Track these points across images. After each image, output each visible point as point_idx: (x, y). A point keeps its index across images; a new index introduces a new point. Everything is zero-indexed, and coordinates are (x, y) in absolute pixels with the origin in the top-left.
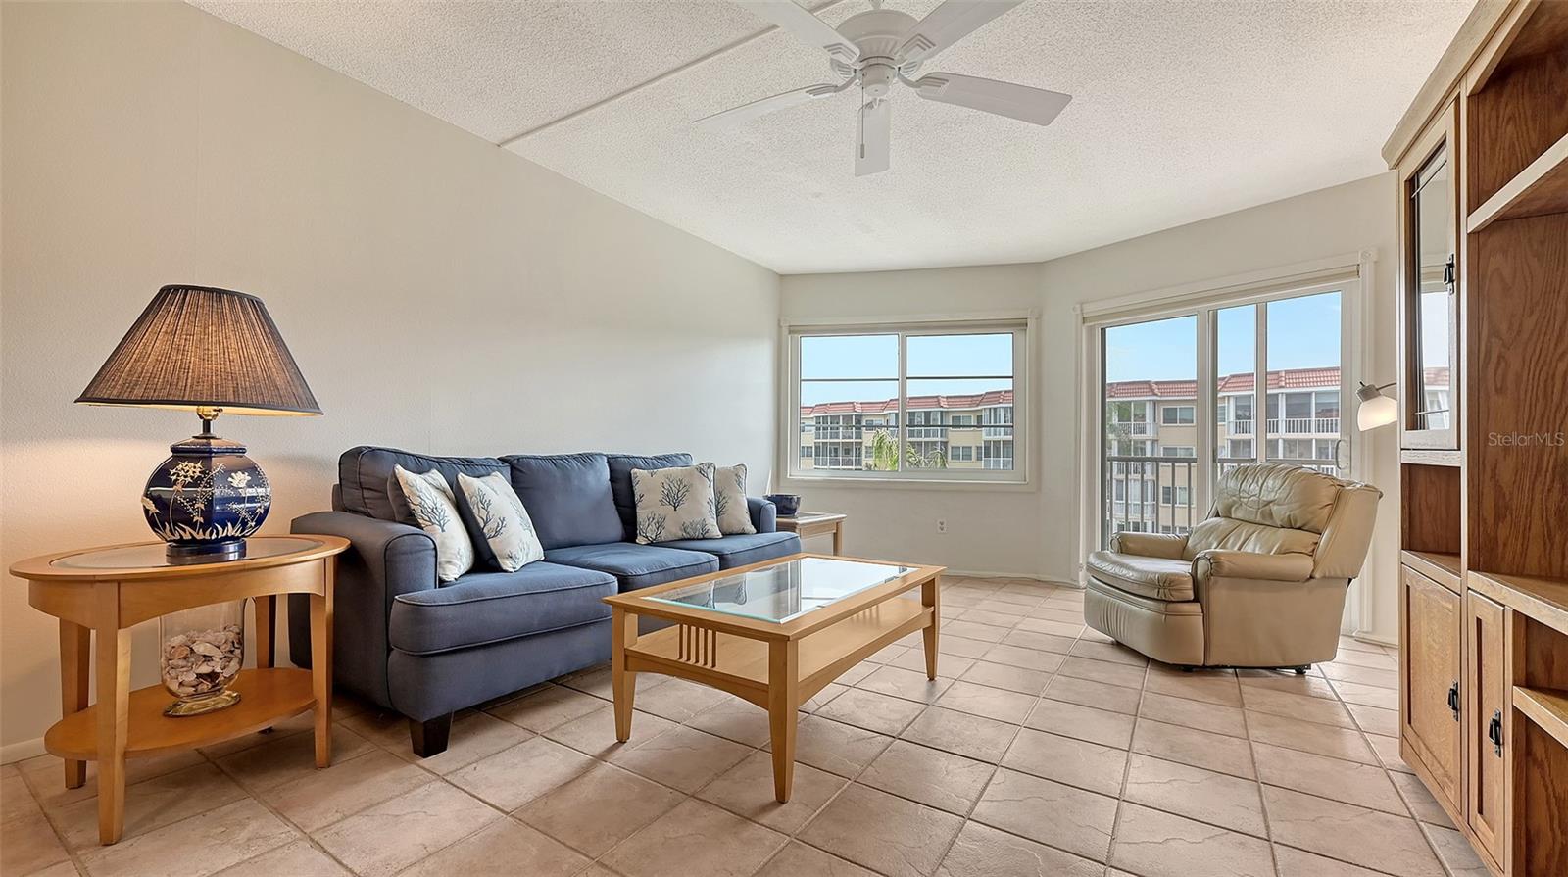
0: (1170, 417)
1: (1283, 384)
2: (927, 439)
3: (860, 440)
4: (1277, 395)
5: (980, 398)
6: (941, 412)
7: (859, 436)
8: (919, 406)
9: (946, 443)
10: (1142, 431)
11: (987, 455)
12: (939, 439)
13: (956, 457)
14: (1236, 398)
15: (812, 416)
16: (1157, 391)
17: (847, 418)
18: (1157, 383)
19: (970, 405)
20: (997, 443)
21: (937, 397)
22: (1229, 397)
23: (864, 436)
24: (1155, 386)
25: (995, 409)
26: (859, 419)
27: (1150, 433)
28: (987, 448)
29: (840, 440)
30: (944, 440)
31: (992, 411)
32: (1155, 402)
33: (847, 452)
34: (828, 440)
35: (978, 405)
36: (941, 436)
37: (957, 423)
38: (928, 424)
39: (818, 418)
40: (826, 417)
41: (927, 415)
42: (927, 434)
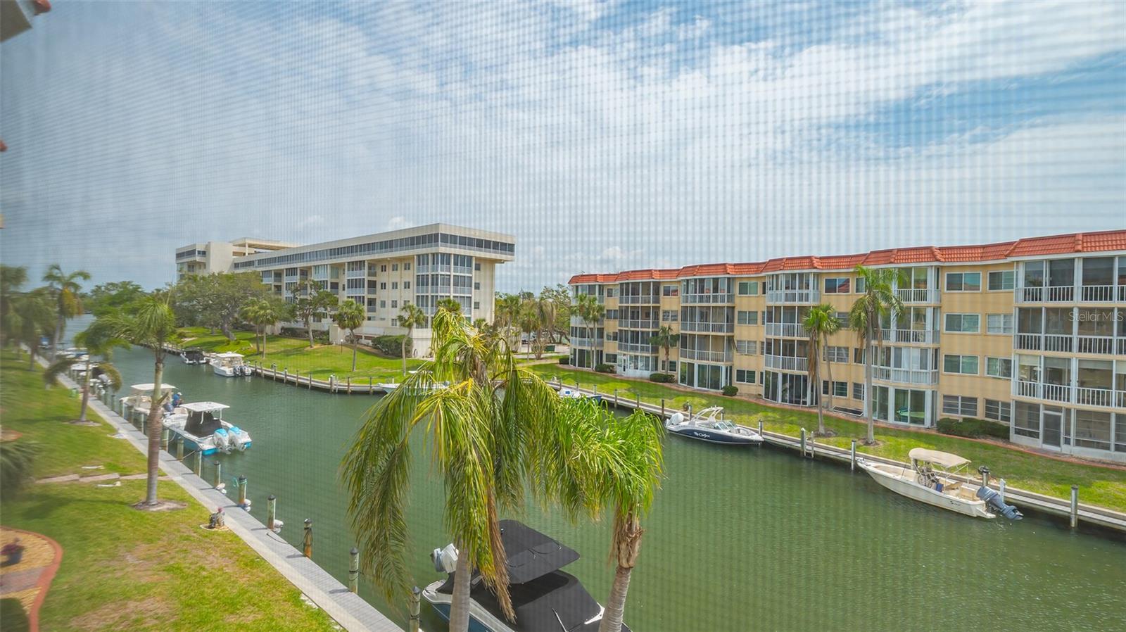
0: (954, 283)
1: (1080, 247)
2: (714, 305)
3: (658, 305)
4: (1073, 260)
5: (764, 266)
6: (729, 279)
7: (657, 300)
8: (709, 273)
9: (733, 308)
10: (923, 297)
11: (770, 320)
12: (726, 304)
13: (741, 321)
14: (1027, 263)
15: (617, 283)
16: (938, 257)
17: (646, 285)
18: (940, 249)
19: (757, 272)
20: (778, 308)
21: (724, 264)
22: (1018, 262)
23: (662, 300)
24: (937, 252)
25: (777, 276)
26: (657, 285)
27: (932, 300)
28: (770, 313)
29: (640, 305)
30: (730, 305)
31: (775, 279)
32: (938, 269)
33: (648, 315)
34: (630, 305)
35: (762, 272)
36: (728, 302)
37: (744, 289)
38: (716, 290)
39: (622, 284)
40: (628, 283)
41: (716, 281)
42: (715, 299)
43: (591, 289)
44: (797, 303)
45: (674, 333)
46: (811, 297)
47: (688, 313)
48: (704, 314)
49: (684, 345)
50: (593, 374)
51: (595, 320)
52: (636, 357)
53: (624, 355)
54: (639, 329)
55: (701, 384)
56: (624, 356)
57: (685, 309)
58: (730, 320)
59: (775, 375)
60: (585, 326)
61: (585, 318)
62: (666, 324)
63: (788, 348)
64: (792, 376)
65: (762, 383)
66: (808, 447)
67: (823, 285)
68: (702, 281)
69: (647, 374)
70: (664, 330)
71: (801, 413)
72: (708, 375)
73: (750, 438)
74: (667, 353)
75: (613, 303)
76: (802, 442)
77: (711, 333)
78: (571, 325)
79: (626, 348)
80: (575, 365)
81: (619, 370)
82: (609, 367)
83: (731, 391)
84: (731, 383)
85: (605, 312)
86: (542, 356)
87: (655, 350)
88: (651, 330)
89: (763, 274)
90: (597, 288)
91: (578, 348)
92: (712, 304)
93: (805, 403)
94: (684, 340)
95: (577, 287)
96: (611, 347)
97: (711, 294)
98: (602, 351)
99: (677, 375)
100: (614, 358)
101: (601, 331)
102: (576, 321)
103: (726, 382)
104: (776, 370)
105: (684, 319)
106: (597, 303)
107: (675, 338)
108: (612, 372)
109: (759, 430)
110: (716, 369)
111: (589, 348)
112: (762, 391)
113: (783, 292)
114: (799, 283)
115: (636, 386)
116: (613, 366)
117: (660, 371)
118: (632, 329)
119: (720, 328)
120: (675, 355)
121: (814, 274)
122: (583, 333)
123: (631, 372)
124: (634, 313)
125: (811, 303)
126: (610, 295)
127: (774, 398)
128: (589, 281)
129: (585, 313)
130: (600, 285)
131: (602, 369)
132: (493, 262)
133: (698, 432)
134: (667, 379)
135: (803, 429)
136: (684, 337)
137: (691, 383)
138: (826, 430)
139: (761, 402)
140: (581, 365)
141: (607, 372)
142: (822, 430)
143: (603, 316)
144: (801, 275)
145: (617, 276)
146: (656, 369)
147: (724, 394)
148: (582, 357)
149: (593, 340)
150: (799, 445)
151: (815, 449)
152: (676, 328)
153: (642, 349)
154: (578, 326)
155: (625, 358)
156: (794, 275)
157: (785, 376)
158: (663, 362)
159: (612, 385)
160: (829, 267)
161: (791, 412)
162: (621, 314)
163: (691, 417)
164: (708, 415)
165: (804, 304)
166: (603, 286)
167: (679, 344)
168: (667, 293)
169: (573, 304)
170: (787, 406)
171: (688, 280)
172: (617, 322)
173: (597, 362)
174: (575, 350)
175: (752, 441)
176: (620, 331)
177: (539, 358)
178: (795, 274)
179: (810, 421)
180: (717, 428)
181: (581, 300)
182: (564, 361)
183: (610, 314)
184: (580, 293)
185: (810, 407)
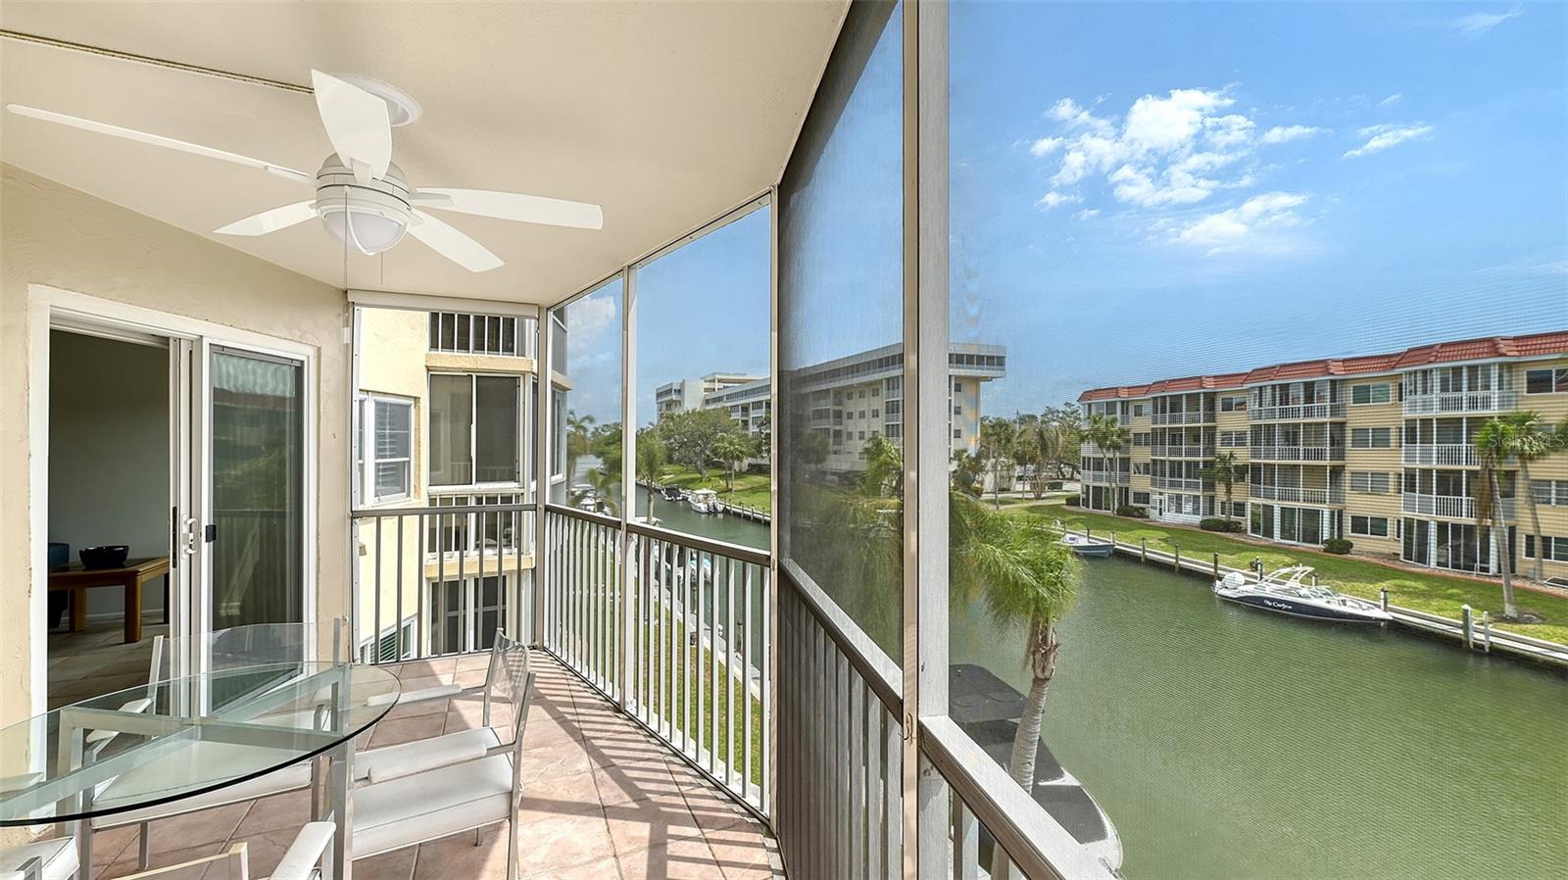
2: (1308, 420)
3: (1212, 424)
5: (1398, 358)
6: (1333, 382)
7: (1211, 418)
8: (1295, 376)
9: (1343, 424)
11: (1411, 440)
12: (1327, 419)
13: (1358, 442)
15: (1147, 397)
17: (1193, 399)
19: (1385, 369)
20: (1426, 422)
21: (1324, 361)
23: (1219, 418)
25: (1425, 372)
26: (1211, 398)
28: (1411, 429)
29: (1183, 425)
30: (1336, 419)
31: (1419, 377)
33: (1197, 440)
34: (1167, 426)
35: (1393, 368)
36: (1333, 415)
37: (1362, 395)
38: (1309, 399)
39: (1155, 398)
40: (1165, 397)
41: (1309, 387)
42: (1308, 413)
43: (1111, 407)
44: (1465, 413)
45: (1239, 462)
46: (1495, 401)
47: (1261, 435)
48: (1291, 435)
49: (1255, 480)
50: (1112, 518)
51: (1116, 447)
52: (1179, 497)
53: (1161, 494)
54: (1183, 458)
55: (1287, 533)
56: (1160, 496)
57: (1256, 429)
58: (1337, 442)
59: (1423, 525)
60: (1102, 456)
61: (1101, 446)
62: (1225, 451)
63: (1448, 483)
64: (1456, 527)
65: (1399, 536)
66: (1477, 636)
67: (1521, 382)
68: (1285, 388)
69: (1197, 519)
70: (1223, 459)
71: (1469, 584)
72: (1299, 522)
73: (1366, 613)
74: (1229, 491)
75: (1142, 424)
76: (1465, 627)
77: (1301, 462)
78: (1082, 455)
79: (1162, 485)
80: (1088, 507)
81: (1154, 514)
82: (1137, 509)
83: (1340, 547)
84: (1340, 535)
85: (1132, 436)
86: (1043, 495)
87: (1210, 486)
88: (1201, 459)
89: (1397, 371)
90: (1119, 406)
91: (1092, 484)
92: (1302, 420)
93: (1487, 570)
94: (1255, 474)
95: (1090, 405)
96: (1140, 483)
97: (1302, 406)
98: (1127, 489)
99: (1247, 521)
100: (1145, 498)
101: (1125, 464)
102: (1088, 450)
103: (1332, 534)
104: (1423, 517)
105: (1256, 442)
106: (1118, 425)
107: (1241, 471)
108: (1142, 516)
109: (1382, 603)
110: (1313, 516)
111: (1108, 485)
112: (1400, 548)
113: (1436, 395)
114: (1470, 379)
115: (1178, 535)
116: (1143, 509)
117: (1218, 515)
118: (1171, 458)
119: (1319, 455)
120: (1240, 492)
121: (1501, 365)
122: (1098, 465)
123: (1170, 517)
124: (1175, 437)
125: (1494, 410)
126: (1138, 413)
127: (1422, 558)
128: (1108, 396)
129: (1101, 439)
130: (1123, 402)
131: (1125, 511)
132: (977, 380)
133: (1272, 600)
134: (1228, 527)
135: (1466, 607)
136: (1256, 468)
137: (1269, 533)
138: (1520, 613)
139: (1398, 565)
140: (1097, 506)
141: (1134, 516)
142: (1510, 610)
143: (1128, 441)
144: (1473, 369)
145: (1148, 388)
146: (1212, 512)
147: (1325, 551)
148: (1098, 496)
149: (1113, 474)
150: (1461, 632)
151: (1492, 639)
152: (1243, 456)
153: (1188, 486)
154: (1091, 455)
155: (1162, 497)
156: (1457, 371)
157: (1442, 527)
158: (1223, 503)
159: (1142, 533)
160: (1537, 350)
161: (1452, 582)
162: (1155, 438)
163: (1261, 578)
164: (1287, 576)
165: (1479, 412)
166: (1128, 402)
167: (1248, 477)
168: (1227, 407)
169: (1085, 427)
170: (1449, 572)
171: (1261, 388)
172: (1149, 449)
173: (1120, 503)
174: (1088, 487)
175: (1370, 618)
176: (1154, 461)
177: (1038, 498)
178: (1461, 368)
179: (1488, 598)
180: (1308, 597)
181: (1095, 422)
182: (1073, 501)
183: (1139, 440)
184: (1094, 413)
185: (1495, 576)
